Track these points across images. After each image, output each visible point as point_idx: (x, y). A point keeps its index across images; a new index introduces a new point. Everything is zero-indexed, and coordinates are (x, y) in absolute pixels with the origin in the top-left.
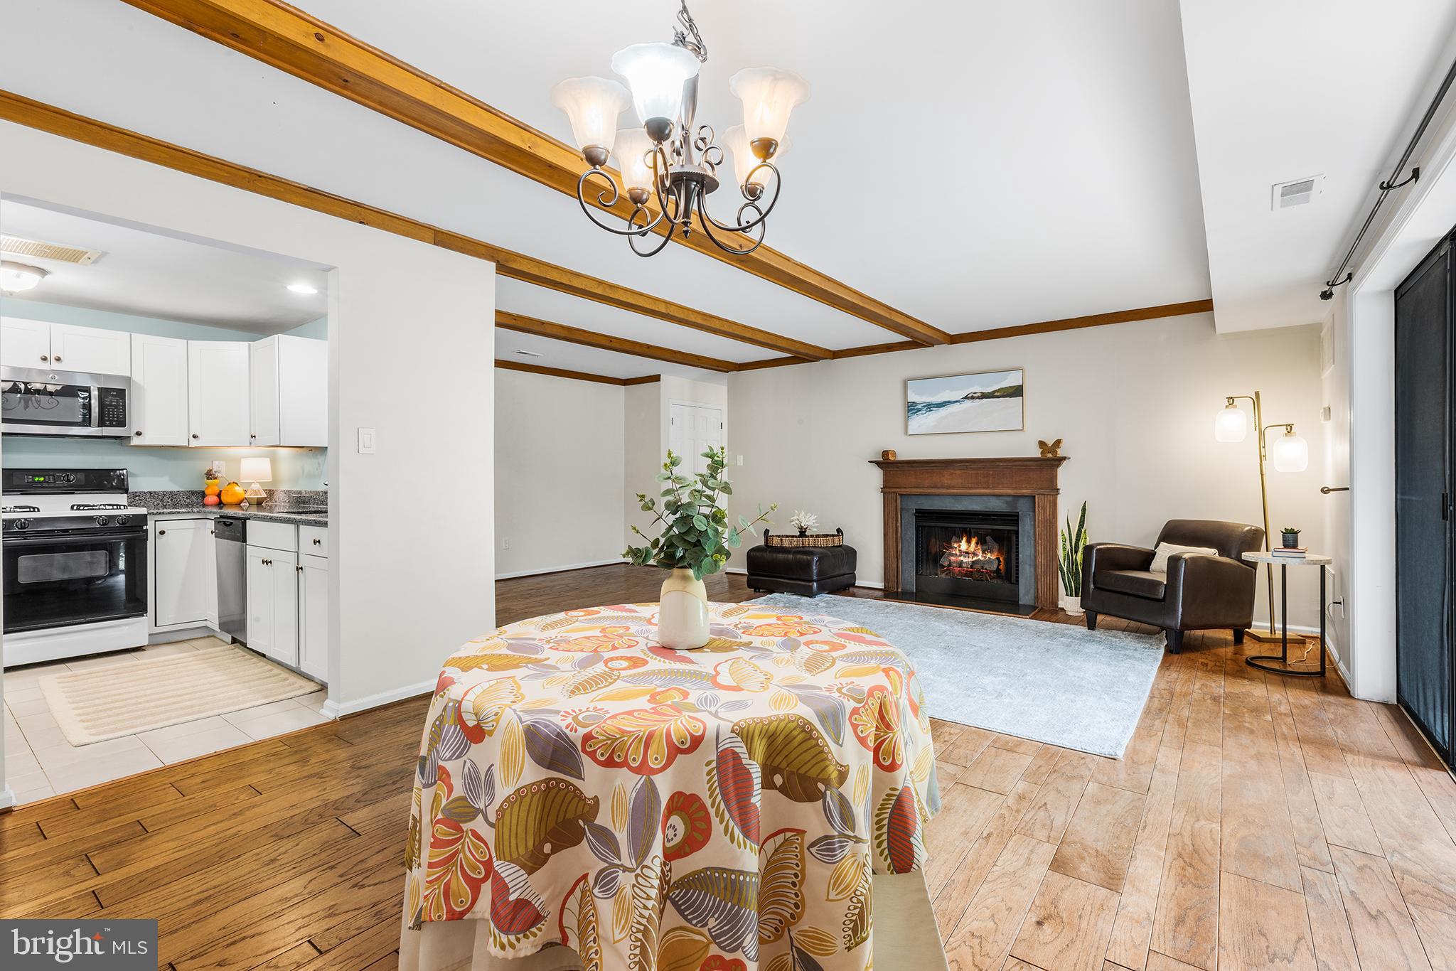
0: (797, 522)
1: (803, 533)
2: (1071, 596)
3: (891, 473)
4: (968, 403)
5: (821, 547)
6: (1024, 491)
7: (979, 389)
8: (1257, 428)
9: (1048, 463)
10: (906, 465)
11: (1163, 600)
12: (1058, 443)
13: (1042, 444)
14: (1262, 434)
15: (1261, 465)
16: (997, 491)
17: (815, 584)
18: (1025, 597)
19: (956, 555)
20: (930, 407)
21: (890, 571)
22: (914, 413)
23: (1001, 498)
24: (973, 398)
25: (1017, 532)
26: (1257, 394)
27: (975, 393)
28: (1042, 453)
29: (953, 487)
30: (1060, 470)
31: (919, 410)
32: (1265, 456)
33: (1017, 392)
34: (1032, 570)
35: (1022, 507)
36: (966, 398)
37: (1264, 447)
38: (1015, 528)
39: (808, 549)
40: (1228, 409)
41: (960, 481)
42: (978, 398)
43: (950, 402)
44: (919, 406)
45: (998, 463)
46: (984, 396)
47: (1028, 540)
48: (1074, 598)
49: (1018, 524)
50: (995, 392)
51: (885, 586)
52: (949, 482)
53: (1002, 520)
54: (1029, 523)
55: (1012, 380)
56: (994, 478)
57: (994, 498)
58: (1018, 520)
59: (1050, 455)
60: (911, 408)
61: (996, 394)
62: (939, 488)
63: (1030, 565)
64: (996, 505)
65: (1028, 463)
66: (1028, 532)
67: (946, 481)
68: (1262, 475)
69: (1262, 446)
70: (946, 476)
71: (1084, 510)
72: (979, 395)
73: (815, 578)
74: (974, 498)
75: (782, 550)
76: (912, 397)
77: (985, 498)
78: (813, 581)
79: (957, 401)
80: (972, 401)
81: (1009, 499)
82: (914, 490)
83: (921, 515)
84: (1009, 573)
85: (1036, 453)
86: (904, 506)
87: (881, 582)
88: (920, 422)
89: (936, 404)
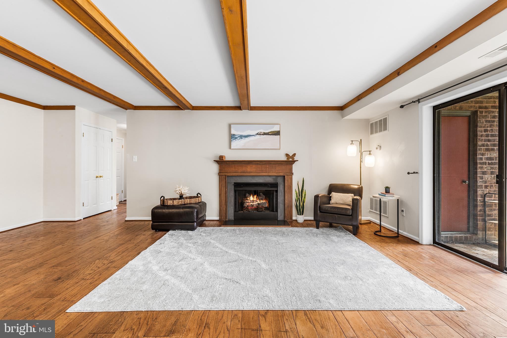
0: (179, 191)
1: (181, 197)
2: (300, 215)
3: (223, 166)
4: (258, 137)
5: (193, 203)
6: (281, 174)
7: (263, 131)
8: (360, 152)
9: (290, 162)
10: (231, 162)
11: (351, 215)
12: (294, 155)
13: (287, 155)
14: (362, 154)
15: (361, 164)
16: (270, 174)
17: (195, 223)
18: (280, 217)
19: (249, 202)
20: (241, 137)
21: (222, 211)
22: (234, 139)
23: (271, 177)
24: (260, 134)
25: (277, 191)
26: (361, 140)
27: (261, 132)
28: (287, 159)
29: (252, 173)
30: (294, 166)
31: (236, 138)
32: (362, 161)
33: (277, 133)
34: (283, 206)
35: (280, 181)
36: (257, 134)
37: (362, 158)
38: (276, 189)
39: (186, 205)
40: (351, 145)
41: (255, 170)
42: (262, 134)
43: (250, 136)
44: (237, 136)
45: (271, 163)
46: (265, 134)
47: (281, 194)
48: (301, 216)
49: (278, 187)
50: (269, 132)
51: (220, 218)
52: (250, 170)
53: (271, 186)
54: (282, 187)
55: (276, 129)
56: (269, 168)
57: (268, 177)
58: (277, 186)
59: (291, 159)
60: (232, 137)
61: (269, 133)
62: (245, 173)
63: (282, 204)
64: (269, 180)
65: (283, 163)
66: (281, 190)
67: (248, 170)
68: (361, 168)
69: (361, 158)
70: (249, 168)
71: (303, 181)
72: (263, 133)
73: (195, 220)
74: (260, 177)
75: (173, 207)
76: (233, 132)
77: (265, 177)
78: (194, 222)
79: (253, 135)
80: (260, 135)
81: (274, 177)
82: (234, 174)
83: (237, 185)
84: (273, 207)
85: (284, 158)
86: (228, 182)
87: (218, 217)
88: (236, 144)
89: (244, 136)
